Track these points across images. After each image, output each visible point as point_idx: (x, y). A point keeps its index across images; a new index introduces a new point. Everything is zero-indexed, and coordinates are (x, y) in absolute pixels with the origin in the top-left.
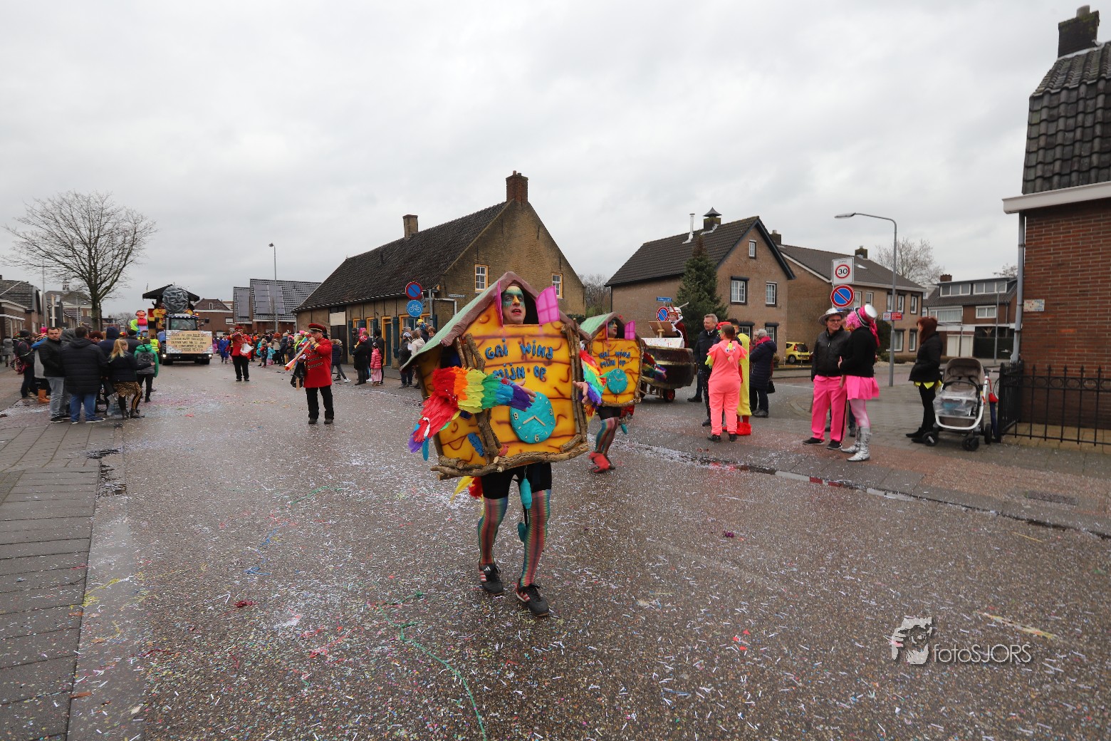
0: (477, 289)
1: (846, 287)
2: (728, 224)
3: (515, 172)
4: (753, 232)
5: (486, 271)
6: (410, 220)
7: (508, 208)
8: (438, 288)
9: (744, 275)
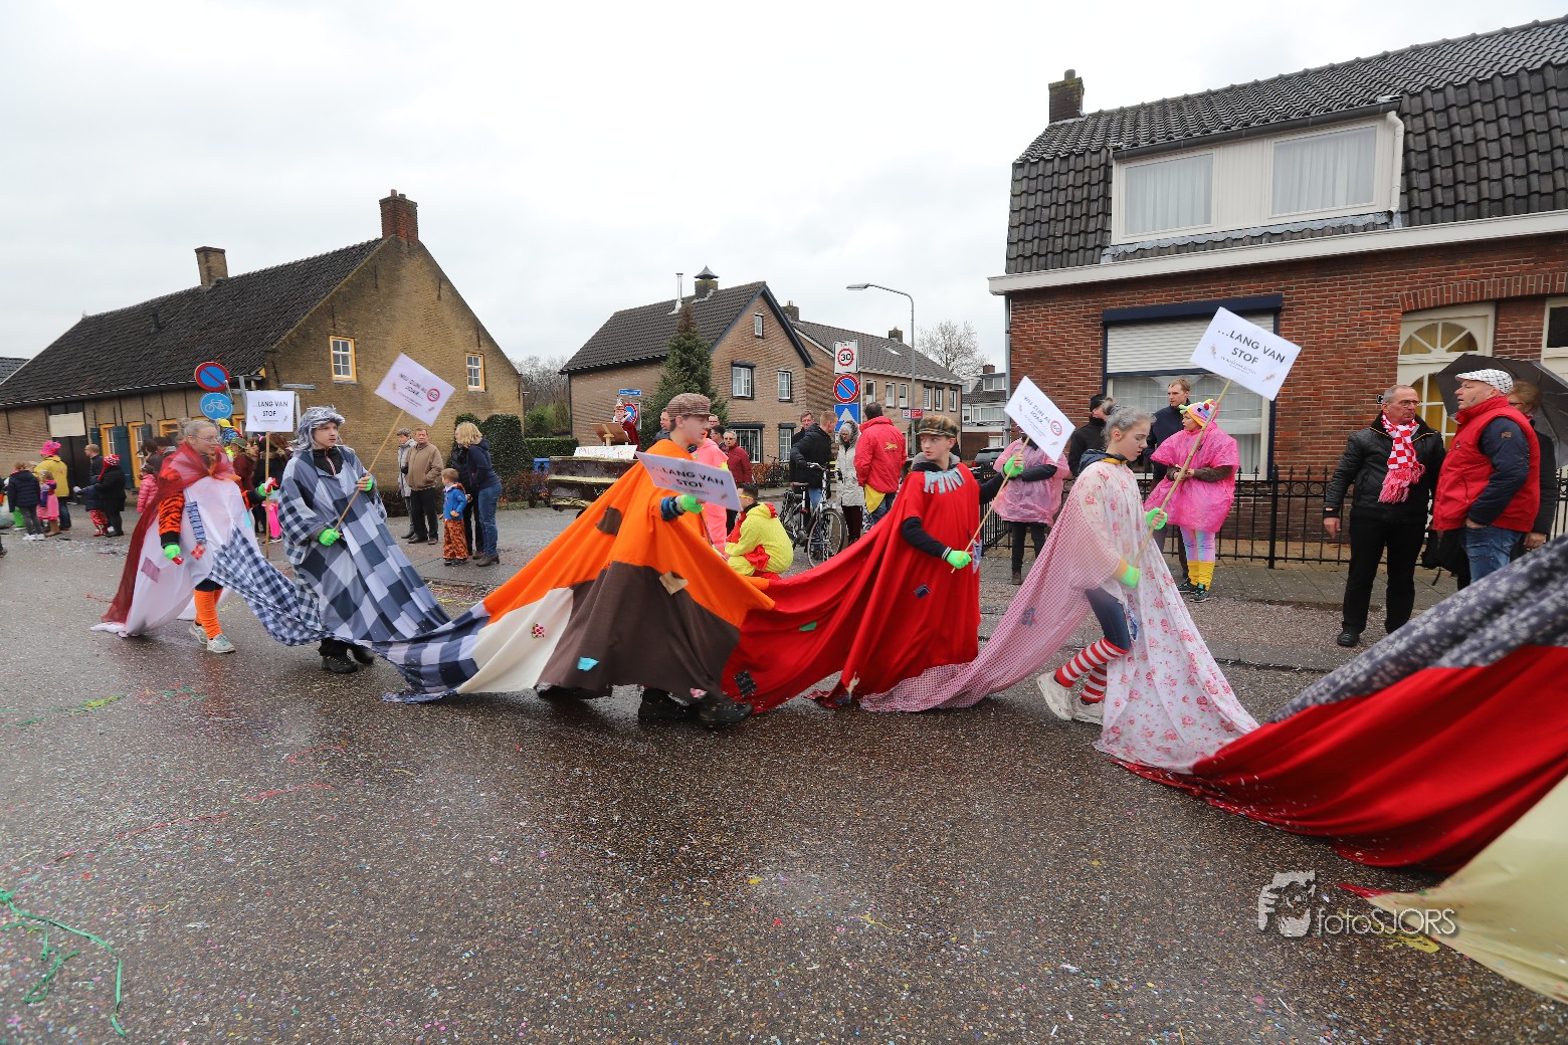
0: (335, 377)
1: (850, 377)
2: (726, 290)
3: (393, 192)
4: (758, 302)
5: (351, 345)
6: (209, 257)
7: (384, 250)
8: (262, 373)
9: (749, 360)
